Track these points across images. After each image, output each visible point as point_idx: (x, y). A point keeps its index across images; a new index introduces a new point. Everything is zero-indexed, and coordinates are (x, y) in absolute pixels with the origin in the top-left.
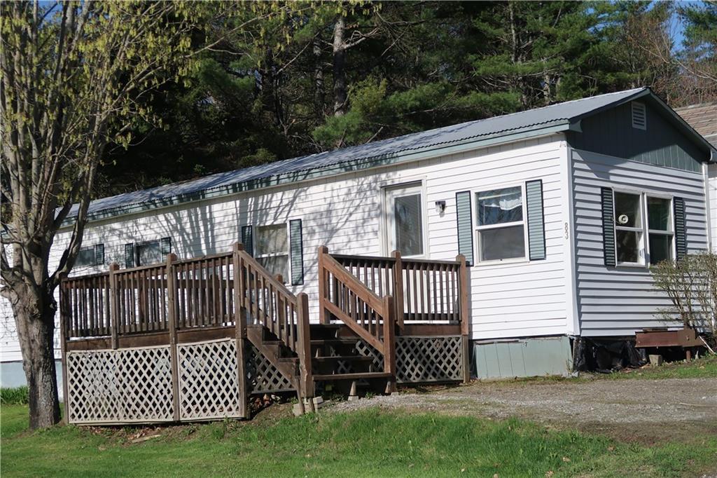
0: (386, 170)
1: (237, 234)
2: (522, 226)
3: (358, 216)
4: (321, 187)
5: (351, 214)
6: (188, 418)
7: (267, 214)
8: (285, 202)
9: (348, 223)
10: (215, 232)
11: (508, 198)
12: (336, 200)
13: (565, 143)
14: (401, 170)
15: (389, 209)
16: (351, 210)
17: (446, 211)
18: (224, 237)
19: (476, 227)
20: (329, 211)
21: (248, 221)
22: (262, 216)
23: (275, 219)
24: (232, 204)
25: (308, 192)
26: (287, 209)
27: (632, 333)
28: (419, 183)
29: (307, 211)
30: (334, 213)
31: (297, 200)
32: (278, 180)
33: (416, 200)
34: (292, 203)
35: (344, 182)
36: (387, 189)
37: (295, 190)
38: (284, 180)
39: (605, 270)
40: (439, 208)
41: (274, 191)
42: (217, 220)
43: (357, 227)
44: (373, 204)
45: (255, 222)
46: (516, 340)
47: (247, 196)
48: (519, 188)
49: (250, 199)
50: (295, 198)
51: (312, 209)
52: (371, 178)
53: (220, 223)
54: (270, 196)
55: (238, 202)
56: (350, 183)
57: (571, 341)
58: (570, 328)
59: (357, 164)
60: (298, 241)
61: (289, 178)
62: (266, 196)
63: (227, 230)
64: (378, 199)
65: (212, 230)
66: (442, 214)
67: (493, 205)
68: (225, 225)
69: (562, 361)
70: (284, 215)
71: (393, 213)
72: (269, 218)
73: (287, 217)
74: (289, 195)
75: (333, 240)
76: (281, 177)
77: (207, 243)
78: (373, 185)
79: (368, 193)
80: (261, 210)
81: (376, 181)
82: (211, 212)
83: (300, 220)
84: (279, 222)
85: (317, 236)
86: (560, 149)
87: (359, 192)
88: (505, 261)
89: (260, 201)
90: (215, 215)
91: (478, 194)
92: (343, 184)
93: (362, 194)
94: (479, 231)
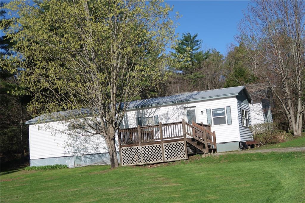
0: (185, 103)
1: (136, 120)
2: (225, 117)
3: (177, 115)
4: (165, 107)
5: (174, 114)
6: (168, 161)
7: (146, 114)
8: (152, 111)
9: (173, 117)
10: (128, 119)
11: (220, 111)
12: (169, 111)
13: (236, 98)
14: (189, 103)
15: (186, 113)
16: (174, 113)
17: (203, 113)
18: (132, 121)
19: (212, 117)
20: (167, 114)
21: (140, 116)
22: (144, 115)
23: (149, 115)
24: (134, 112)
25: (160, 109)
26: (153, 113)
27: (245, 141)
28: (195, 107)
29: (160, 113)
30: (169, 114)
31: (157, 111)
32: (152, 105)
33: (194, 111)
34: (155, 111)
35: (172, 106)
36: (185, 108)
37: (156, 108)
38: (154, 105)
39: (241, 127)
40: (201, 113)
41: (149, 108)
42: (129, 116)
43: (176, 117)
44: (181, 112)
45: (142, 116)
46: (224, 143)
47: (139, 109)
48: (224, 108)
49: (140, 110)
50: (156, 110)
51: (162, 113)
52: (180, 106)
53: (130, 117)
54: (147, 110)
55: (136, 111)
56: (174, 106)
57: (239, 142)
58: (239, 140)
59: (177, 102)
60: (157, 121)
61: (155, 105)
62: (146, 110)
63: (132, 119)
64: (183, 111)
65: (127, 119)
66: (202, 114)
67: (215, 112)
68: (132, 117)
69: (237, 147)
70: (152, 114)
71: (187, 114)
72: (147, 115)
73: (153, 115)
74: (154, 110)
75: (169, 121)
76: (153, 105)
77: (125, 122)
78: (181, 107)
79: (180, 109)
80: (144, 113)
81: (182, 106)
82: (126, 114)
83: (158, 116)
84: (150, 116)
85: (163, 120)
86: (235, 100)
87: (177, 109)
88: (220, 125)
89: (144, 111)
90: (128, 114)
91: (212, 109)
92: (171, 107)
93: (178, 109)
94: (213, 118)
